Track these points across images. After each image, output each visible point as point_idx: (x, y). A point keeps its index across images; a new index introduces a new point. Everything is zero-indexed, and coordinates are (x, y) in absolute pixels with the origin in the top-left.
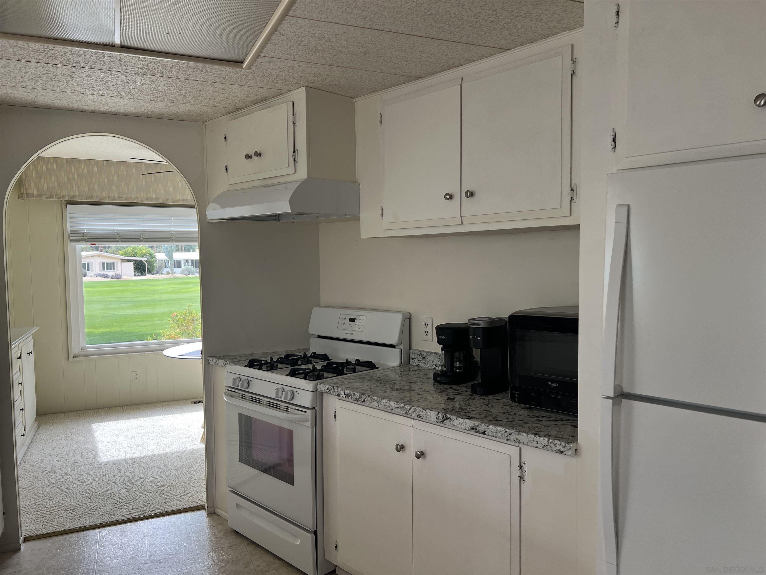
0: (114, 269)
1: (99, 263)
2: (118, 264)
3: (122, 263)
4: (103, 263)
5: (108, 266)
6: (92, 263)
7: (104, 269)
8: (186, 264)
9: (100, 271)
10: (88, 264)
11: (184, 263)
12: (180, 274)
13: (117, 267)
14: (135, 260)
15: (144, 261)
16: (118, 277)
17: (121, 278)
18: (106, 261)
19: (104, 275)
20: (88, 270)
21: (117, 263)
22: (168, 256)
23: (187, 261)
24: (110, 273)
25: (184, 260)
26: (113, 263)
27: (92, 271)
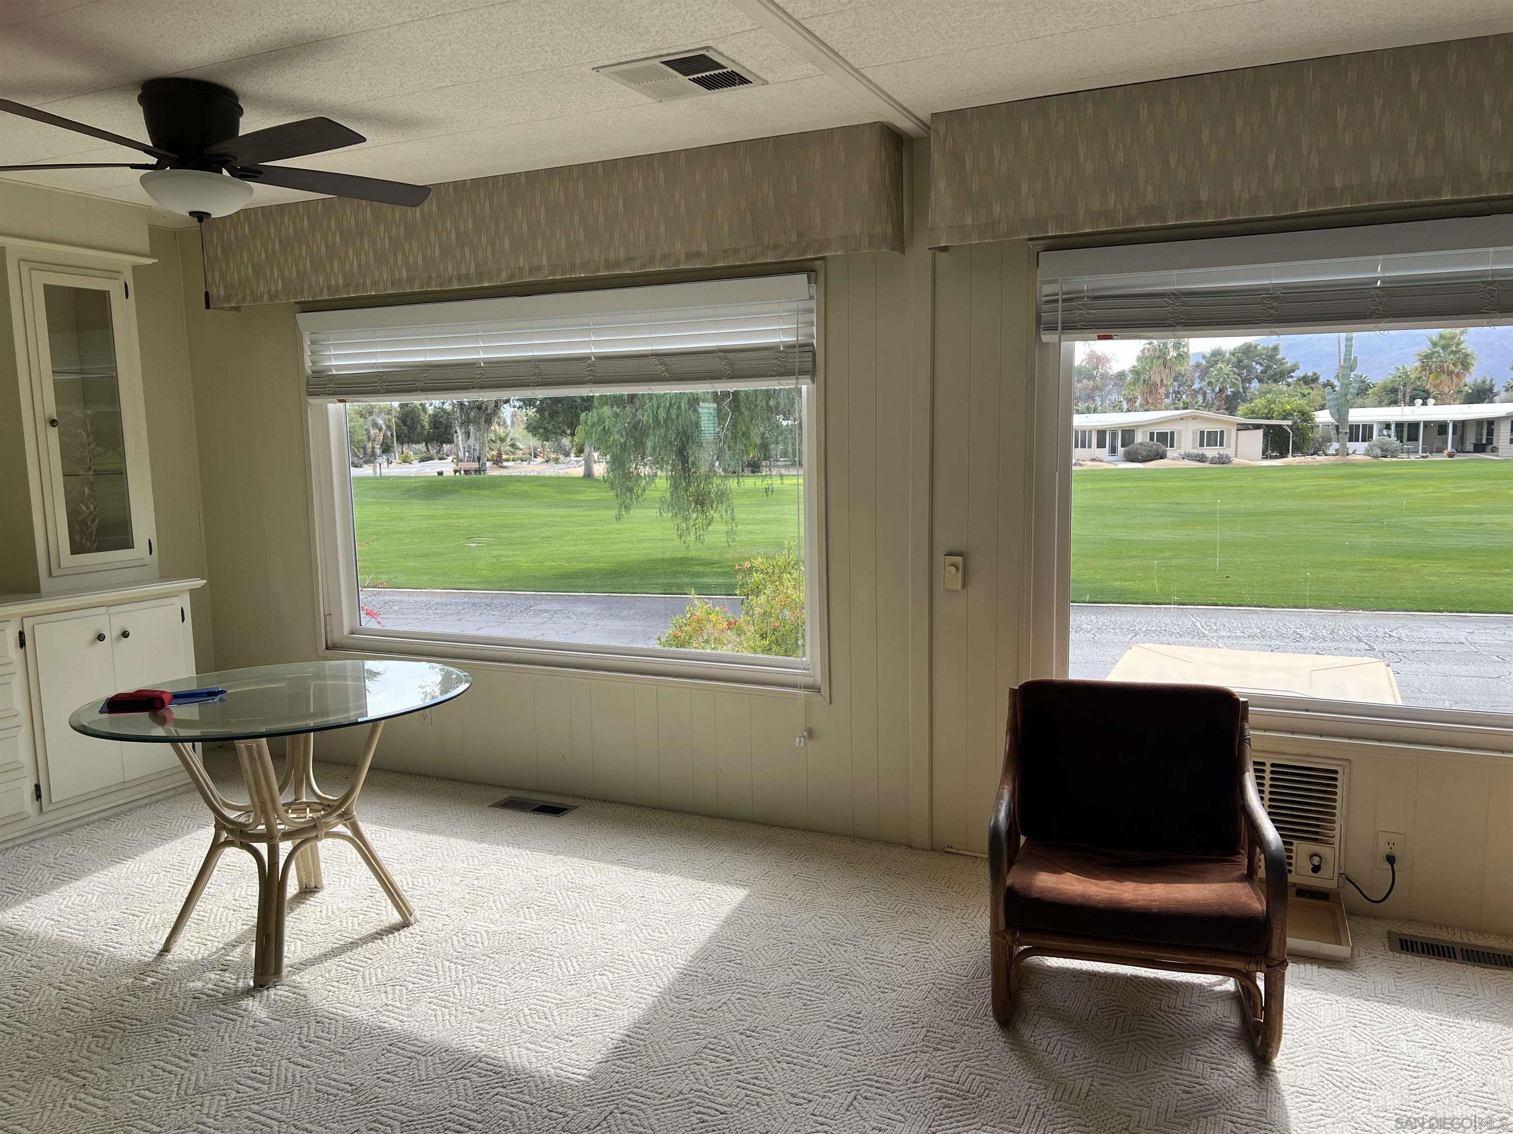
0: (1221, 445)
1: (1194, 432)
2: (1231, 435)
3: (1240, 432)
4: (1202, 433)
5: (1212, 438)
6: (1180, 432)
7: (1202, 445)
8: (1385, 432)
9: (1193, 448)
10: (1172, 433)
11: (1380, 431)
12: (1364, 455)
13: (1229, 441)
14: (1267, 426)
15: (1286, 428)
16: (1222, 460)
17: (1229, 462)
18: (1208, 427)
19: (1198, 455)
20: (1172, 446)
21: (1229, 431)
22: (1337, 417)
23: (1388, 426)
24: (1211, 452)
25: (1379, 423)
26: (1222, 432)
27: (1180, 448)
